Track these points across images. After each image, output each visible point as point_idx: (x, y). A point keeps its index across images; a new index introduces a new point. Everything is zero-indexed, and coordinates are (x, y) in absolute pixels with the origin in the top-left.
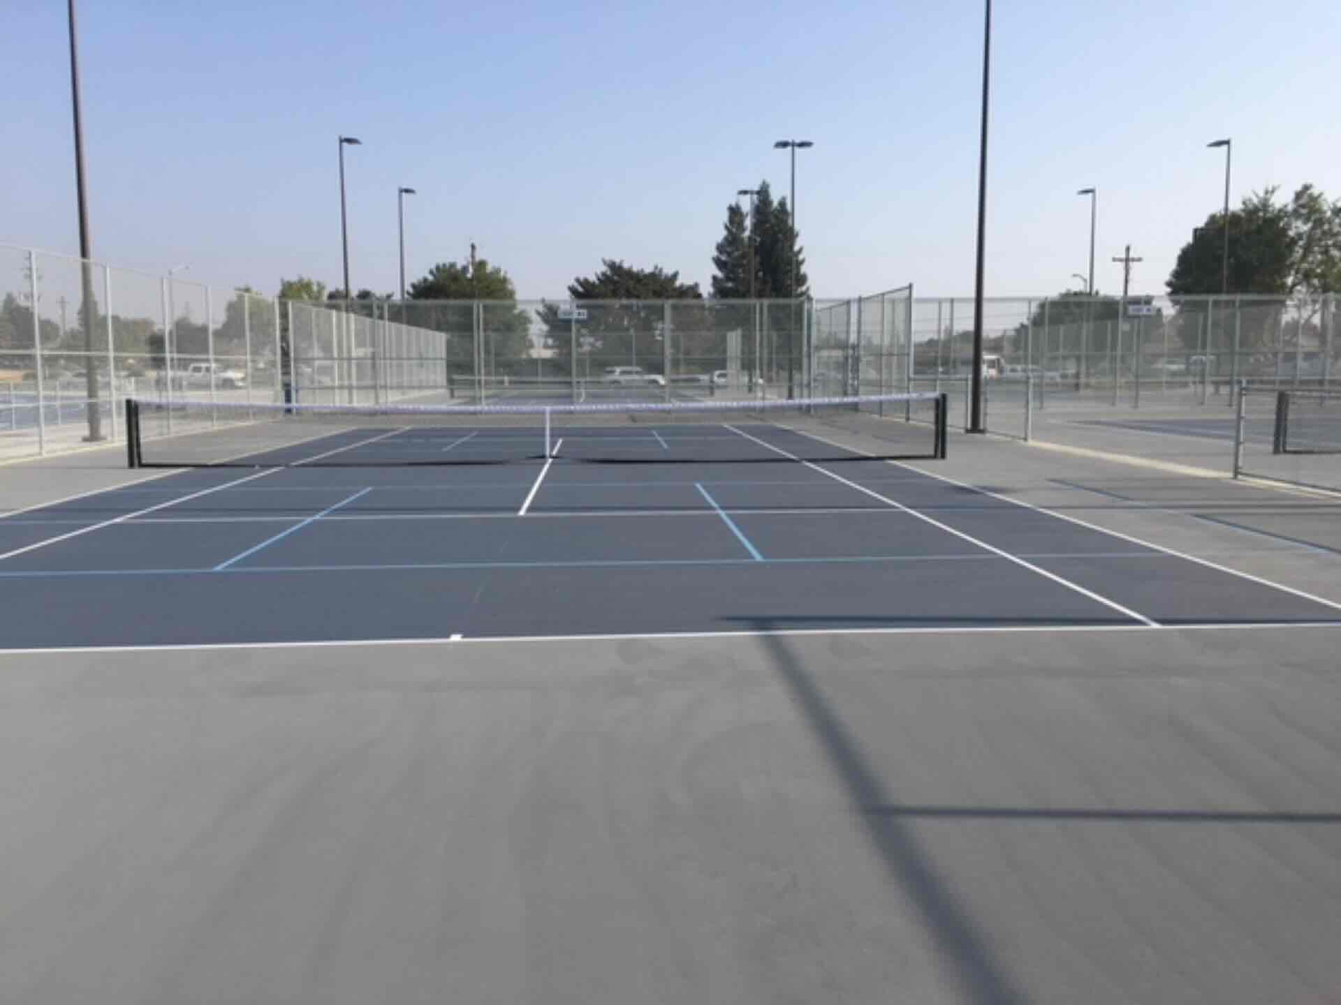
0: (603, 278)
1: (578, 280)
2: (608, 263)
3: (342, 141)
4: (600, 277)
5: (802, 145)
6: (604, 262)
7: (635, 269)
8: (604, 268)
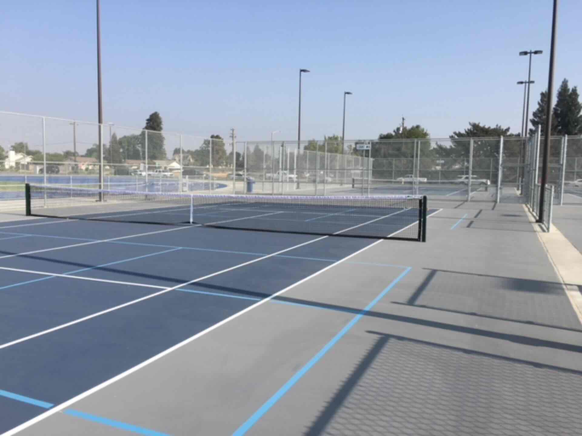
0: (469, 132)
1: (455, 133)
2: (472, 124)
3: (302, 71)
4: (467, 130)
5: (536, 52)
6: (470, 124)
7: (487, 127)
8: (470, 127)
